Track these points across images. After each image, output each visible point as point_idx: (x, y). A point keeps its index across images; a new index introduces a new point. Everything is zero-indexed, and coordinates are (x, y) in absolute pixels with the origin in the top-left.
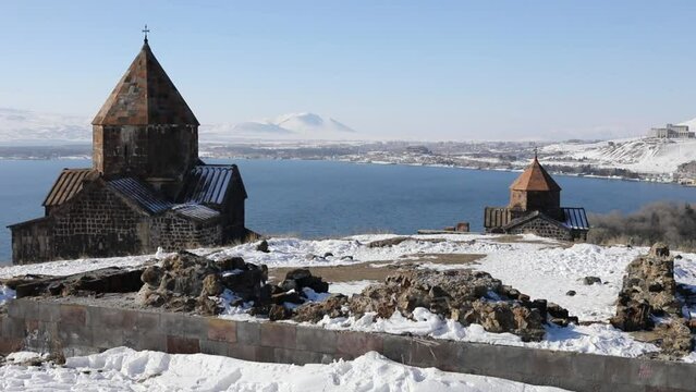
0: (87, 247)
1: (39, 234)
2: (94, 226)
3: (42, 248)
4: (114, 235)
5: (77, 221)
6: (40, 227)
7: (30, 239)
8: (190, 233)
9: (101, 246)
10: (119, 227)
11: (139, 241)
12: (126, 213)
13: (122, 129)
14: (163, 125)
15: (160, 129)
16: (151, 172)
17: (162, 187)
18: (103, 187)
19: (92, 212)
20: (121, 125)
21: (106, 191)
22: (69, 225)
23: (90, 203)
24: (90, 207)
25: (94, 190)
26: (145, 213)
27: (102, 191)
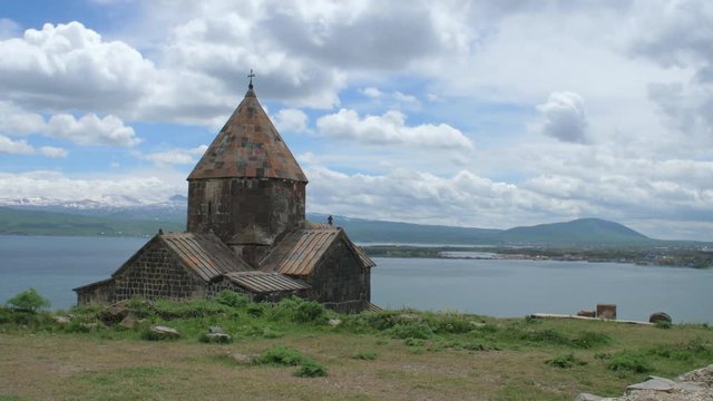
12: (181, 278)
13: (208, 183)
14: (249, 178)
15: (246, 183)
16: (232, 233)
17: (244, 252)
18: (161, 246)
19: (150, 276)
20: (207, 179)
21: (164, 251)
22: (128, 290)
23: (148, 265)
24: (148, 270)
25: (152, 251)
26: (201, 279)
27: (160, 251)
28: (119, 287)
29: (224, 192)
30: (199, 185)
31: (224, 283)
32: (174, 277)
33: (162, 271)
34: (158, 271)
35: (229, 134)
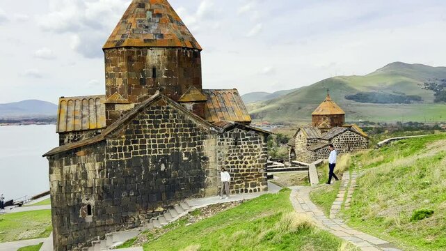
0: (147, 169)
1: (86, 161)
2: (155, 146)
3: (90, 176)
4: (178, 155)
5: (134, 142)
6: (88, 153)
7: (73, 168)
8: (259, 145)
9: (163, 167)
10: (184, 146)
11: (205, 158)
12: (190, 130)
13: (149, 51)
14: (188, 49)
15: (186, 52)
16: (181, 93)
17: (194, 107)
18: (164, 104)
19: (153, 131)
20: (149, 47)
21: (168, 108)
22: (125, 147)
23: (150, 122)
24: (150, 127)
25: (153, 108)
26: (214, 129)
27: (163, 108)
28: (112, 146)
29: (169, 59)
30: (139, 53)
31: (236, 131)
32: (182, 130)
33: (168, 126)
34: (163, 126)
35: (151, 10)
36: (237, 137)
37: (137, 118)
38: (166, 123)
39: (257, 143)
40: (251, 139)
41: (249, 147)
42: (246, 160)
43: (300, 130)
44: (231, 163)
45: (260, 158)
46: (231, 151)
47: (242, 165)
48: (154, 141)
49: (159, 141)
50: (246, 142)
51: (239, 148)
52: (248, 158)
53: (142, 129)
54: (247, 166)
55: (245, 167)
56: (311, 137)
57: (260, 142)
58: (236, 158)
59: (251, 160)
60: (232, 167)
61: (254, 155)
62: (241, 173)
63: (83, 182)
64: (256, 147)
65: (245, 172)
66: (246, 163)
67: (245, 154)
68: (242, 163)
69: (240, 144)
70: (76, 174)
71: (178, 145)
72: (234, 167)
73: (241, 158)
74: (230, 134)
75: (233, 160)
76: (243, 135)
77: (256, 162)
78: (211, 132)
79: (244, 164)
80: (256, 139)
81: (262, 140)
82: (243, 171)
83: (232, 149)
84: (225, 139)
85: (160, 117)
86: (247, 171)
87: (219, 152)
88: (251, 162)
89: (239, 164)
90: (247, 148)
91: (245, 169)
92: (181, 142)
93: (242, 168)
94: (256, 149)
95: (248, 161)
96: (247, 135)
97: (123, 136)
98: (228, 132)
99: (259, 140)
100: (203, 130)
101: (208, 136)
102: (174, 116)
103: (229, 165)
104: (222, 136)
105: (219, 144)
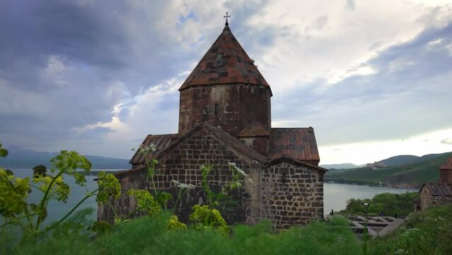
0: (184, 201)
1: (129, 187)
2: (193, 178)
3: (132, 203)
4: (217, 189)
5: (174, 172)
6: (132, 180)
8: (312, 185)
9: (201, 201)
10: (224, 179)
11: (247, 195)
13: (213, 89)
14: (252, 85)
15: (250, 88)
16: (241, 128)
17: (255, 143)
18: (205, 134)
19: (192, 162)
20: (212, 85)
21: (209, 138)
22: (165, 177)
23: (190, 152)
24: (190, 157)
25: (194, 138)
26: (257, 162)
27: (204, 138)
29: (231, 95)
30: (204, 91)
31: (283, 165)
32: (222, 162)
33: (208, 157)
34: (202, 157)
35: (222, 53)
36: (284, 172)
37: (178, 148)
38: (206, 154)
39: (311, 182)
40: (302, 176)
41: (300, 185)
42: (296, 201)
43: (424, 185)
44: (277, 203)
45: (314, 200)
46: (277, 189)
47: (291, 207)
48: (193, 172)
49: (198, 173)
50: (296, 180)
51: (288, 186)
52: (298, 199)
53: (183, 159)
54: (298, 208)
55: (295, 209)
56: (438, 194)
57: (314, 181)
58: (283, 198)
59: (303, 201)
60: (278, 208)
61: (306, 195)
62: (290, 217)
63: (125, 208)
64: (308, 186)
65: (294, 216)
66: (296, 205)
67: (295, 194)
68: (290, 204)
69: (289, 181)
70: (121, 200)
71: (217, 178)
72: (281, 208)
73: (290, 198)
74: (276, 169)
75: (279, 200)
76: (292, 171)
77: (309, 205)
78: (254, 166)
79: (293, 206)
80: (309, 176)
81: (317, 178)
82: (291, 214)
83: (279, 187)
84: (271, 174)
85: (200, 147)
86: (297, 214)
87: (263, 189)
88: (302, 204)
89: (287, 206)
90: (298, 186)
91: (295, 212)
92: (220, 175)
93: (290, 211)
94: (308, 189)
95: (299, 202)
96: (298, 171)
97: (164, 166)
98: (274, 167)
99: (312, 178)
100: (245, 163)
101: (251, 170)
102: (215, 147)
103: (275, 205)
104: (267, 171)
105: (263, 180)
